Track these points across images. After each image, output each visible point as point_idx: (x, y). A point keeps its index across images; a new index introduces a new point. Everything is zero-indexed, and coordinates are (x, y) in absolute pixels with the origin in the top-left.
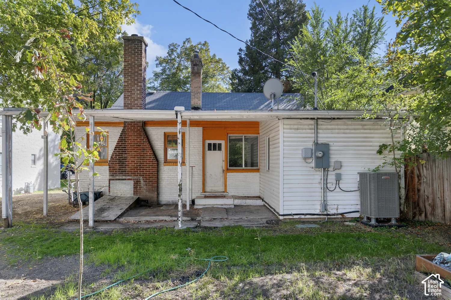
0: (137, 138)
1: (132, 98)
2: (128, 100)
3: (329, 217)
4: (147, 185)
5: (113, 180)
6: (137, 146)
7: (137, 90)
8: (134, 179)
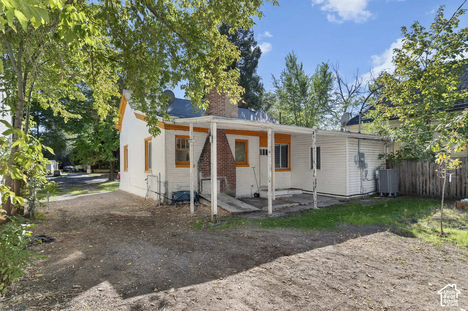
0: (222, 143)
1: (218, 108)
2: (215, 110)
3: (365, 195)
4: (229, 183)
5: (205, 180)
6: (222, 150)
7: (222, 102)
8: (220, 179)
